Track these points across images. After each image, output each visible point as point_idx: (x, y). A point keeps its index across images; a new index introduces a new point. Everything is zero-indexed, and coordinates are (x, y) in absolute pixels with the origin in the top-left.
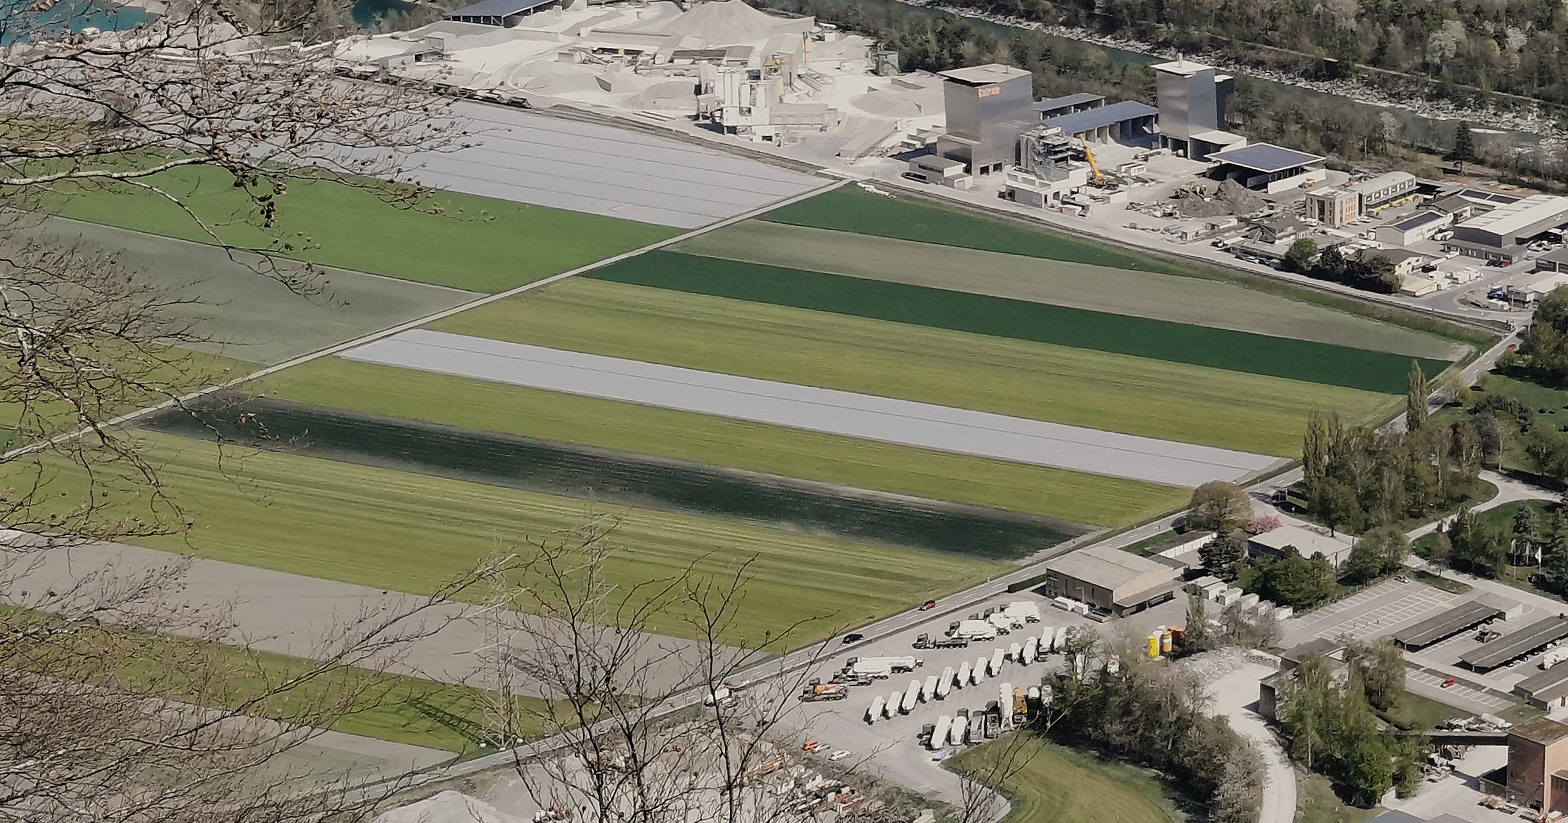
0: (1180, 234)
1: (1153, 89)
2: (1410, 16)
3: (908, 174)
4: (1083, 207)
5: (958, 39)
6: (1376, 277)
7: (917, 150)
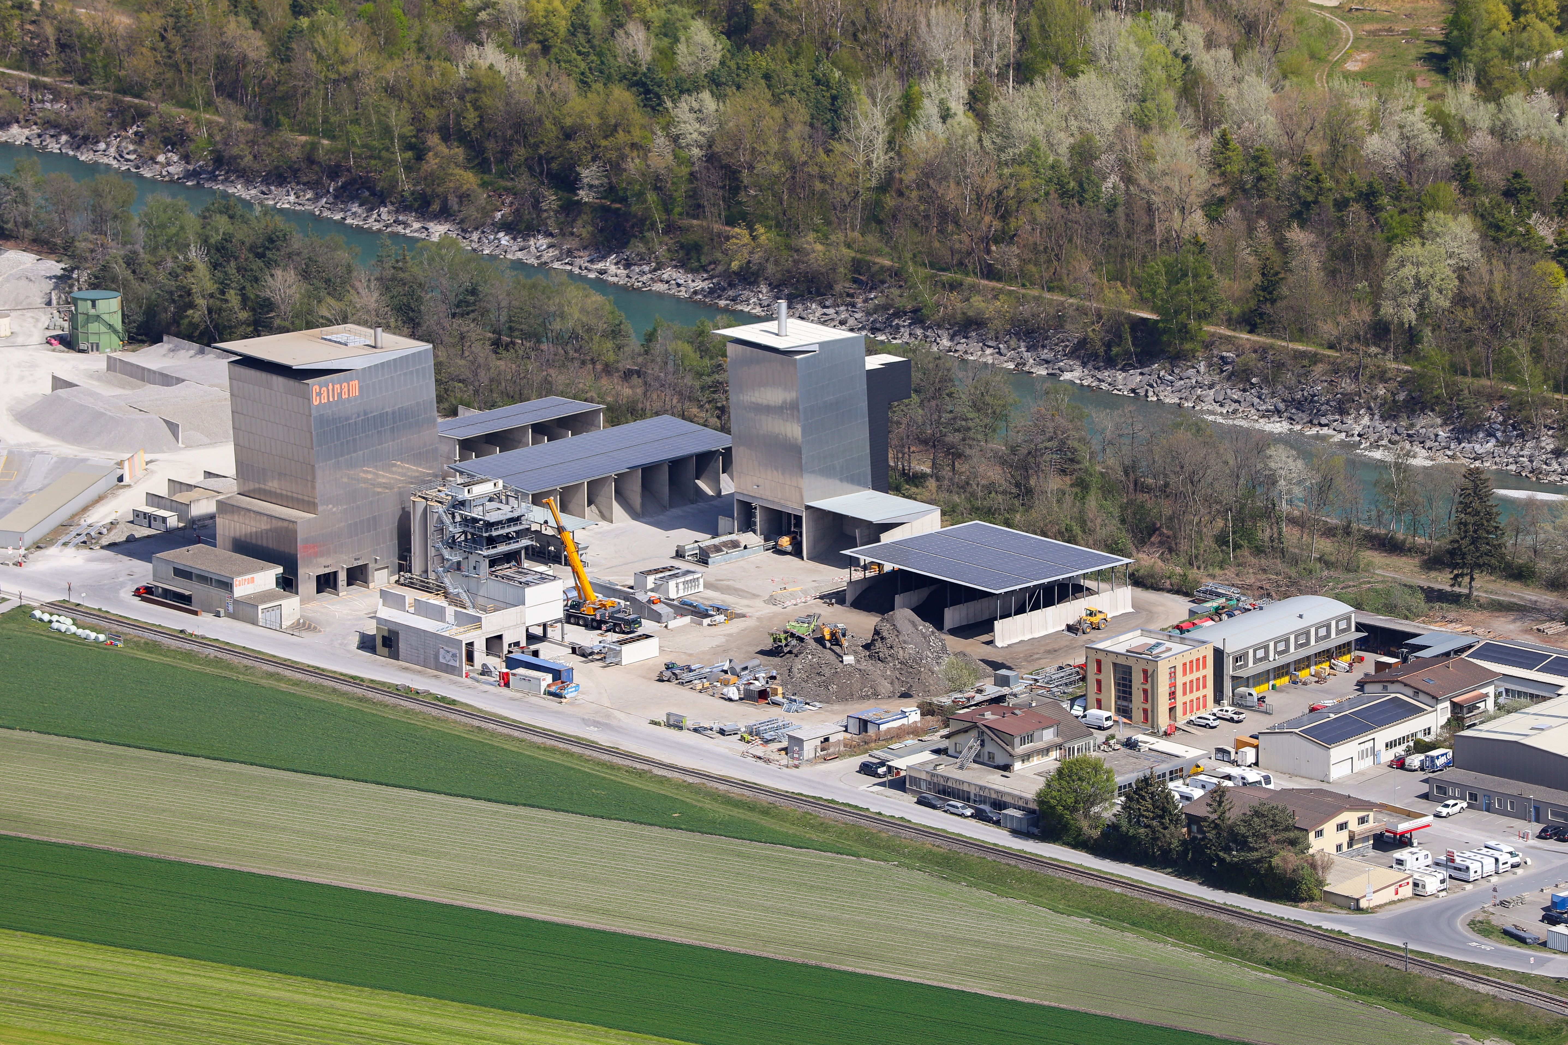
0: (785, 744)
1: (718, 387)
2: (1342, 205)
3: (149, 590)
4: (557, 674)
5: (259, 263)
6: (1259, 861)
7: (170, 532)
